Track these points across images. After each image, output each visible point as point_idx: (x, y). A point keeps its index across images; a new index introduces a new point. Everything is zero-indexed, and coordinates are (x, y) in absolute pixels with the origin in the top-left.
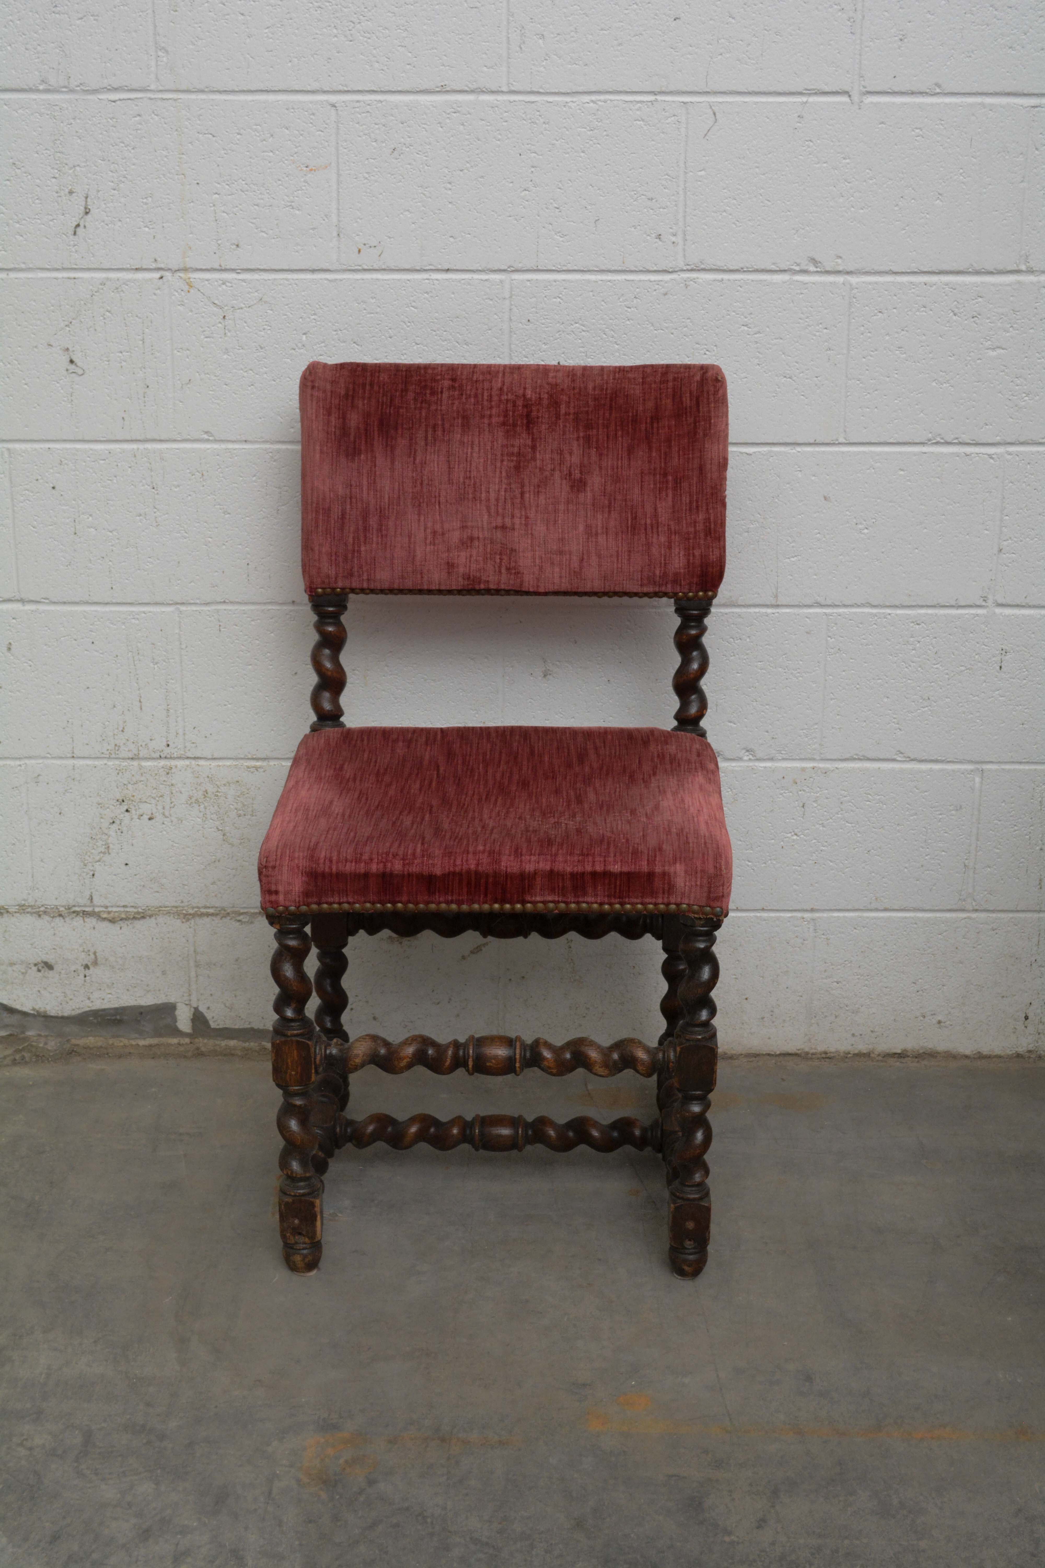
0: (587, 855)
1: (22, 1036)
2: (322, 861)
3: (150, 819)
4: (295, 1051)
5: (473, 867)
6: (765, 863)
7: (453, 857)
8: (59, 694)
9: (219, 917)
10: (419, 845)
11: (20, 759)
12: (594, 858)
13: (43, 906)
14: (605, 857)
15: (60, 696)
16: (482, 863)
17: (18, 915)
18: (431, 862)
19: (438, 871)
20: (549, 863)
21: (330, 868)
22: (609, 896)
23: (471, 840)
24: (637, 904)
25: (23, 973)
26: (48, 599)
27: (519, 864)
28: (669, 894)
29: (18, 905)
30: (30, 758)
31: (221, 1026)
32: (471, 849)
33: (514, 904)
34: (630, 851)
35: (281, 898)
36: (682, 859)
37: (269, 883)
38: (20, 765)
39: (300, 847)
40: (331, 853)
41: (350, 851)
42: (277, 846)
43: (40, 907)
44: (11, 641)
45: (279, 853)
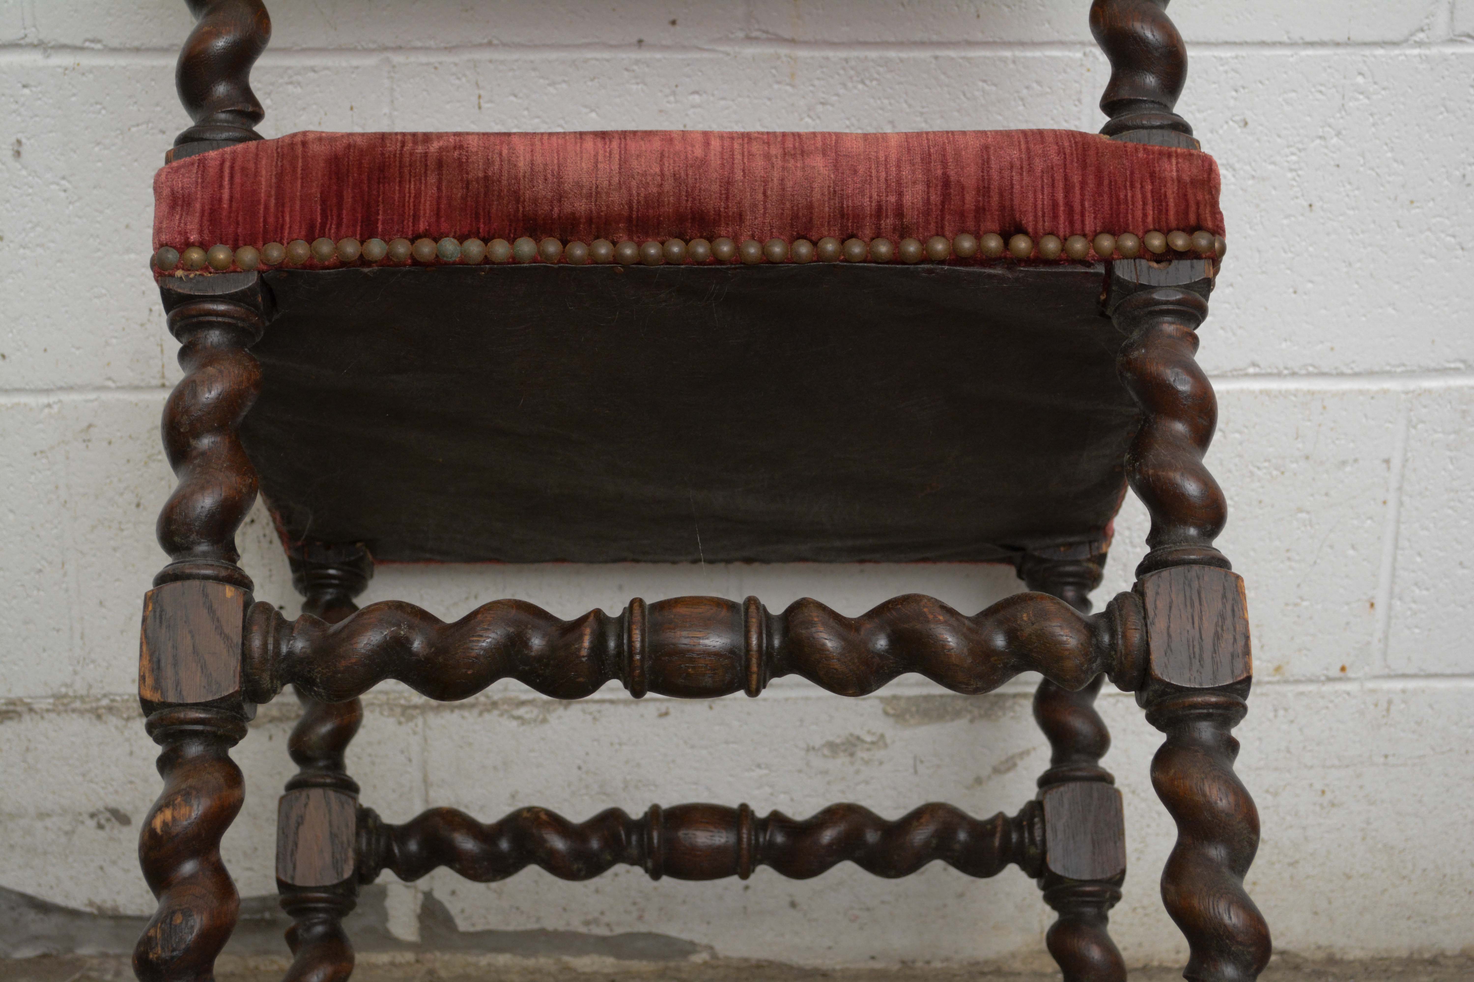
1: (69, 956)
8: (128, 251)
9: (475, 712)
11: (47, 391)
13: (105, 696)
15: (133, 256)
17: (53, 715)
25: (66, 833)
26: (99, 41)
29: (54, 696)
30: (70, 389)
31: (479, 928)
38: (49, 406)
43: (98, 700)
44: (20, 136)
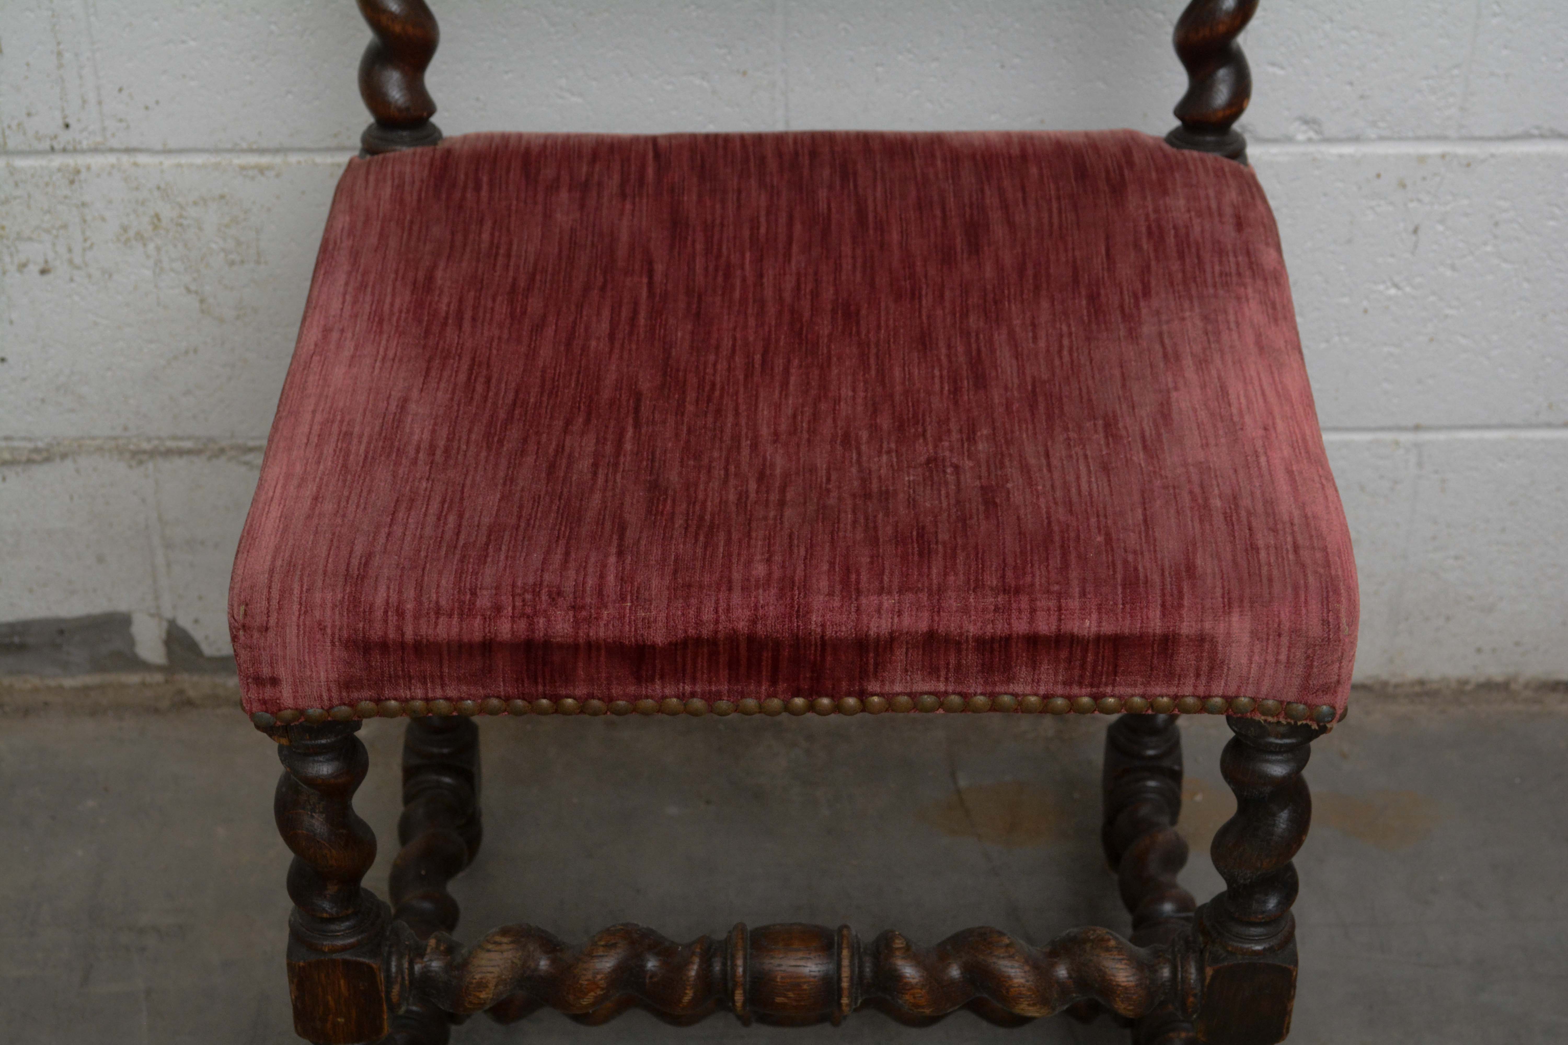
0: (1018, 591)
2: (379, 614)
3: (43, 272)
4: (342, 982)
5: (742, 626)
6: (1327, 341)
7: (693, 601)
9: (204, 457)
10: (612, 560)
12: (1032, 600)
14: (1059, 596)
16: (765, 617)
18: (641, 614)
19: (659, 637)
20: (926, 614)
21: (400, 629)
22: (1067, 683)
23: (735, 536)
24: (1133, 696)
27: (854, 616)
28: (1210, 679)
31: (223, 653)
32: (736, 576)
33: (841, 698)
34: (1119, 577)
35: (286, 695)
36: (1246, 603)
37: (255, 661)
39: (325, 573)
40: (400, 592)
41: (447, 582)
42: (272, 571)
45: (275, 593)
